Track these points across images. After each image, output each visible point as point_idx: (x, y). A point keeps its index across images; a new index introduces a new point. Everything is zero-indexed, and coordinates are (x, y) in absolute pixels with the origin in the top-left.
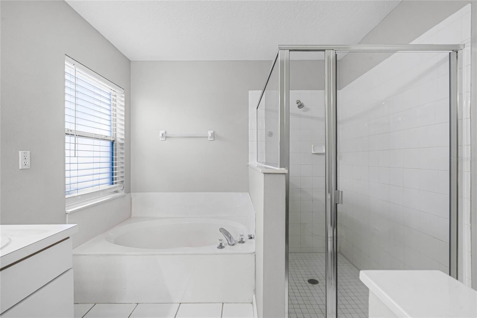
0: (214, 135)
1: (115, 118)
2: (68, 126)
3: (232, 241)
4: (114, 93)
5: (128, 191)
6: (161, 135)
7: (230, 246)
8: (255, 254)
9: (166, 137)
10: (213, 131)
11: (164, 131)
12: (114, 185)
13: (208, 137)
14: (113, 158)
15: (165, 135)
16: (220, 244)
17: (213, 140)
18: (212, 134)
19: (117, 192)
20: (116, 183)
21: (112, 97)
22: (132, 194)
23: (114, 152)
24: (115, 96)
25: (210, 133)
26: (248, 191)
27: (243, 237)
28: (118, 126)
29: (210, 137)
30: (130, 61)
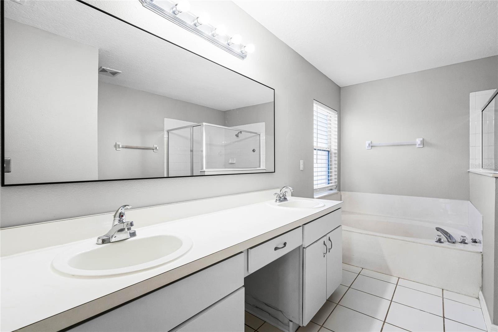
0: (423, 143)
1: (331, 134)
2: (315, 144)
3: (452, 239)
4: (330, 115)
5: (339, 190)
6: (367, 145)
7: (449, 243)
8: (482, 254)
9: (372, 146)
10: (422, 139)
11: (370, 142)
12: (330, 185)
13: (416, 145)
14: (329, 164)
15: (371, 145)
16: (439, 239)
17: (422, 146)
18: (421, 141)
19: (331, 190)
20: (331, 183)
21: (328, 118)
22: (342, 193)
23: (330, 159)
24: (330, 117)
25: (418, 141)
26: (468, 199)
27: (465, 238)
28: (333, 139)
29: (419, 145)
30: (340, 87)
